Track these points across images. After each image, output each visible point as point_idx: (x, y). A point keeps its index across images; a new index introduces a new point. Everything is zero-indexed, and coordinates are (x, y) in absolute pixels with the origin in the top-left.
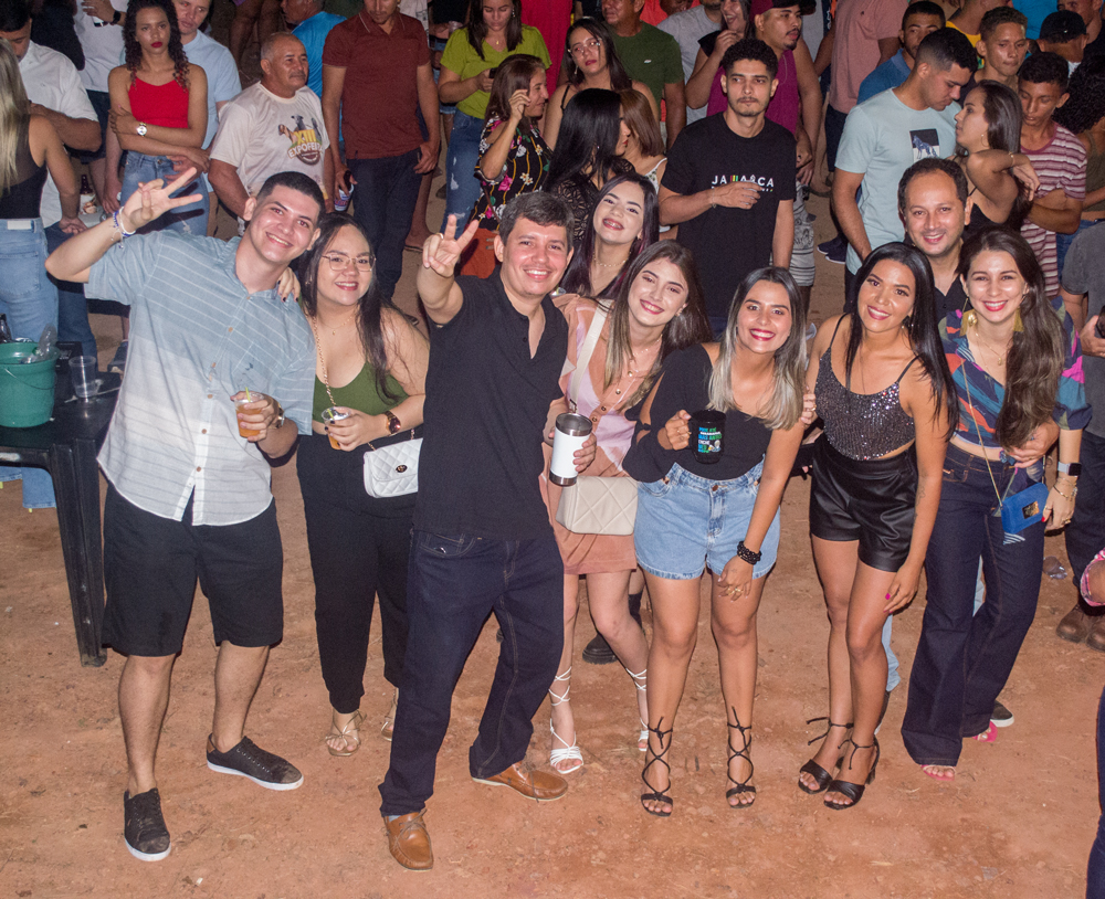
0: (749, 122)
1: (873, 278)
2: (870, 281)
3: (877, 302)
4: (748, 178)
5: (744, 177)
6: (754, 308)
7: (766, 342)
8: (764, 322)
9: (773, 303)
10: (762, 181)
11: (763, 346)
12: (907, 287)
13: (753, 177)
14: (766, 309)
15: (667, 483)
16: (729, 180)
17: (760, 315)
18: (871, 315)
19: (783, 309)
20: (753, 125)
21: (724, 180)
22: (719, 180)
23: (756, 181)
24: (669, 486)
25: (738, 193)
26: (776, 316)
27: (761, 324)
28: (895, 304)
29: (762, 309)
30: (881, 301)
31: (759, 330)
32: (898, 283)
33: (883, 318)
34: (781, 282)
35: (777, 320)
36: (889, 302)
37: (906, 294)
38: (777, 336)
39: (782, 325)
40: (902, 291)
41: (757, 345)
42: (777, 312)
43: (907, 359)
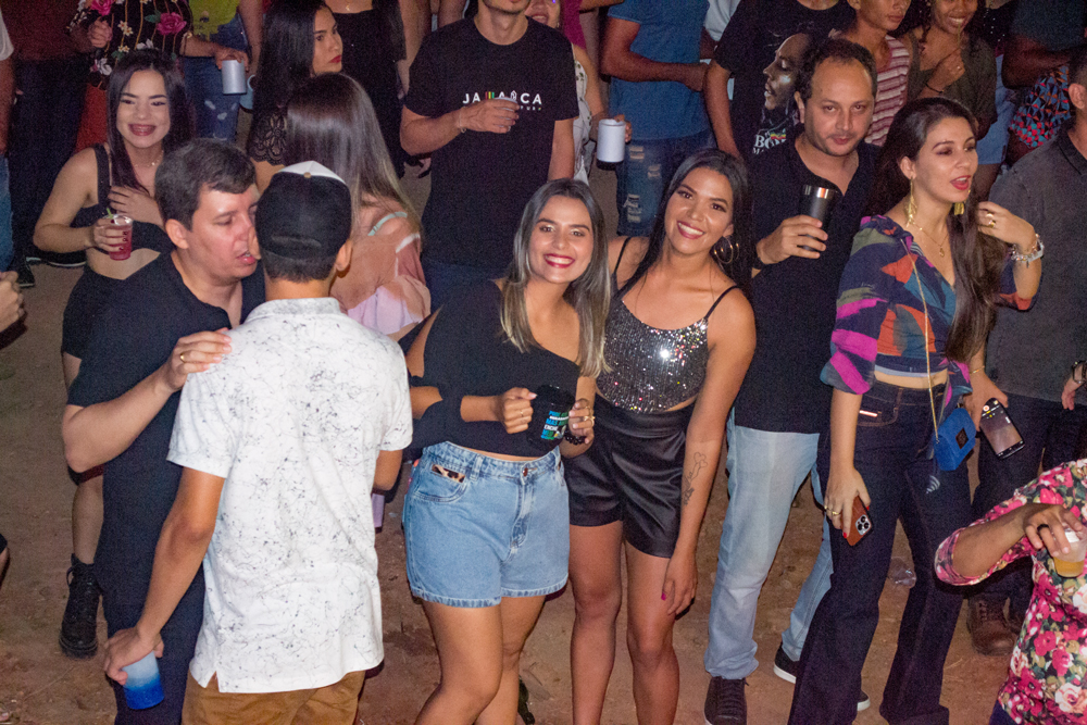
0: (505, 21)
1: (685, 189)
2: (681, 193)
3: (690, 217)
4: (508, 95)
5: (502, 94)
6: (548, 230)
7: (563, 270)
8: (561, 245)
9: (571, 223)
10: (525, 98)
11: (562, 275)
12: (724, 201)
13: (513, 93)
14: (563, 229)
15: (461, 480)
16: (483, 97)
17: (556, 237)
18: (682, 233)
19: (583, 229)
20: (511, 27)
21: (477, 97)
22: (471, 98)
23: (519, 97)
24: (466, 483)
25: (492, 113)
26: (574, 237)
27: (558, 248)
28: (711, 221)
29: (558, 230)
30: (695, 216)
31: (555, 255)
32: (715, 196)
33: (696, 237)
34: (581, 198)
35: (575, 241)
36: (703, 217)
37: (723, 209)
38: (577, 262)
39: (582, 249)
40: (718, 206)
41: (552, 273)
42: (576, 234)
43: (717, 292)
